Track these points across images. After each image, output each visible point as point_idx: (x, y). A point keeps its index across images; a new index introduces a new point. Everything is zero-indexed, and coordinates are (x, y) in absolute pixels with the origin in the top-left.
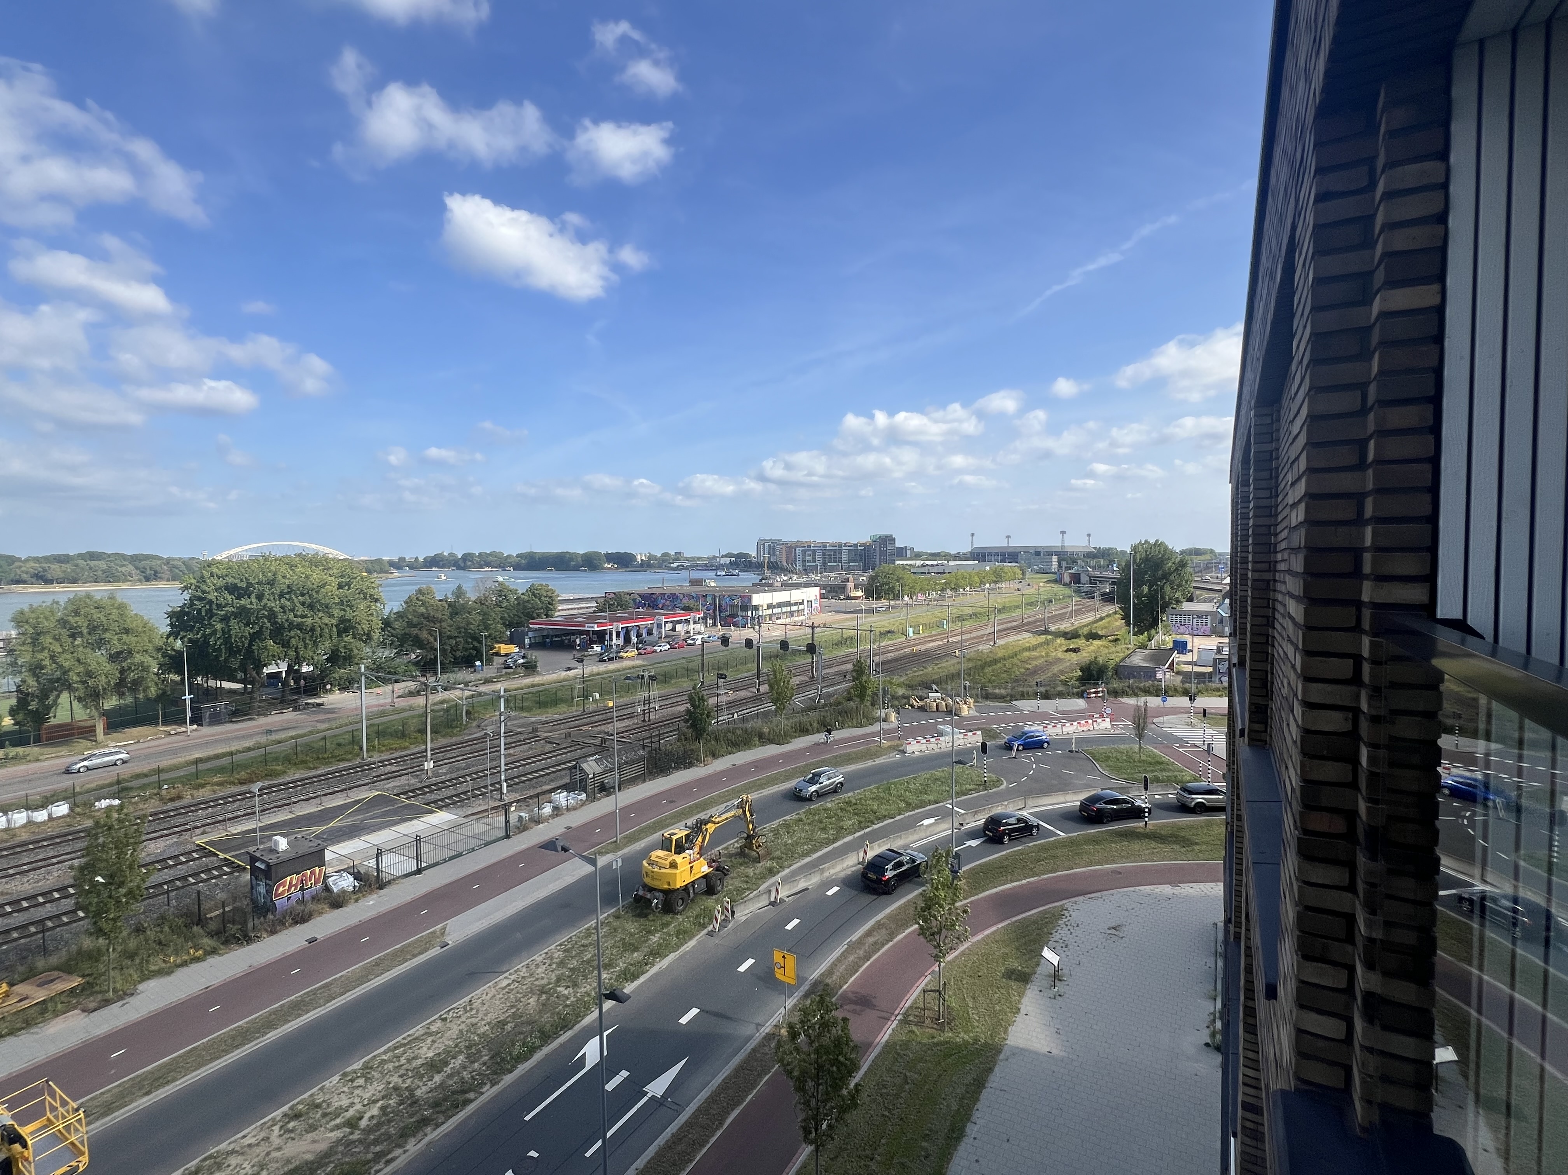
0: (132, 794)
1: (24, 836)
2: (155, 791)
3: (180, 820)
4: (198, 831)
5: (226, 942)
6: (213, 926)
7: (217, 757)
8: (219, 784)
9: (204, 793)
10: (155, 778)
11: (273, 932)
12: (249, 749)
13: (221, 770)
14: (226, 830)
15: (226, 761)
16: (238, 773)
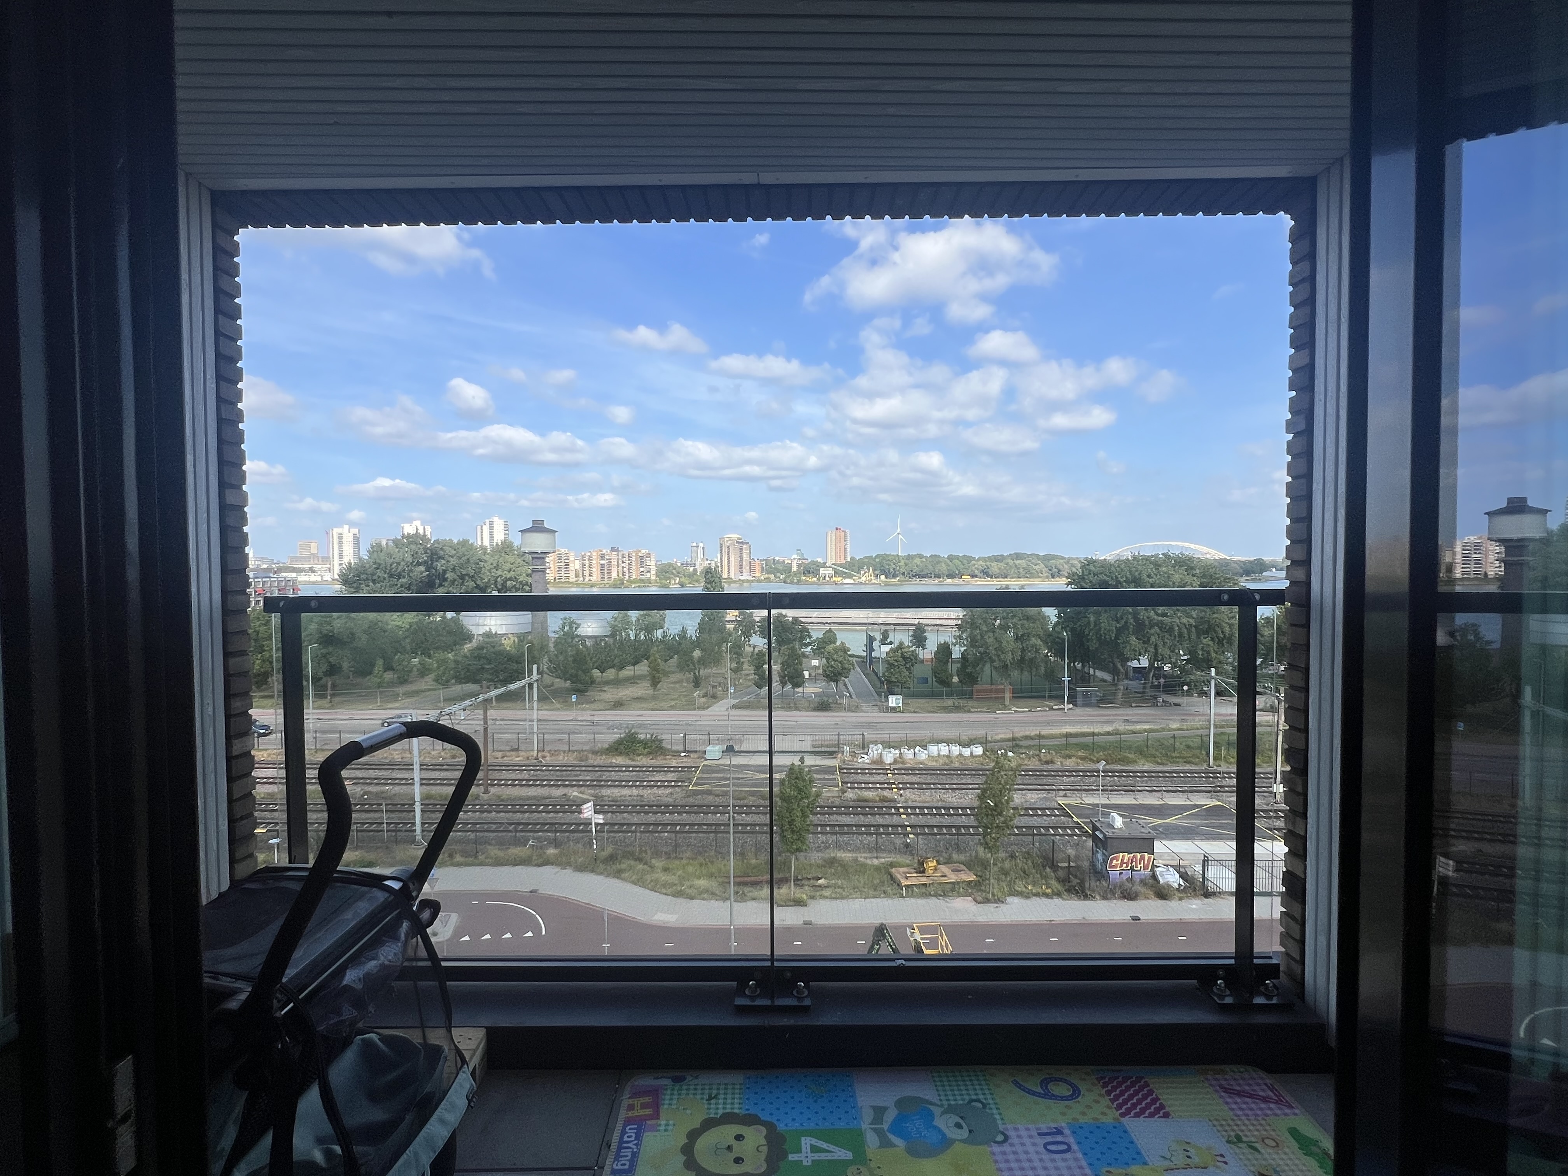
0: (1021, 751)
1: (957, 765)
2: (1037, 752)
3: (1050, 780)
4: (1062, 793)
5: (1069, 891)
6: (1061, 873)
7: (1084, 735)
8: (1083, 759)
9: (1070, 763)
10: (1036, 742)
11: (1104, 898)
12: (1108, 734)
13: (1084, 747)
14: (1081, 799)
15: (1090, 739)
16: (1098, 753)
